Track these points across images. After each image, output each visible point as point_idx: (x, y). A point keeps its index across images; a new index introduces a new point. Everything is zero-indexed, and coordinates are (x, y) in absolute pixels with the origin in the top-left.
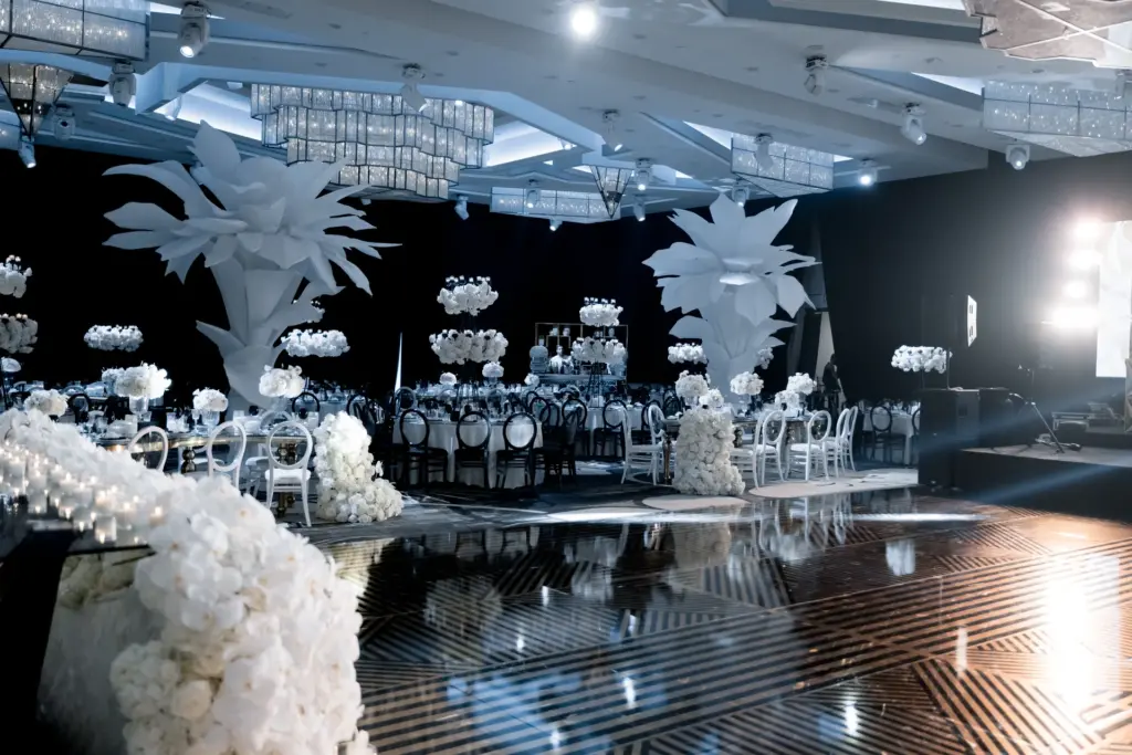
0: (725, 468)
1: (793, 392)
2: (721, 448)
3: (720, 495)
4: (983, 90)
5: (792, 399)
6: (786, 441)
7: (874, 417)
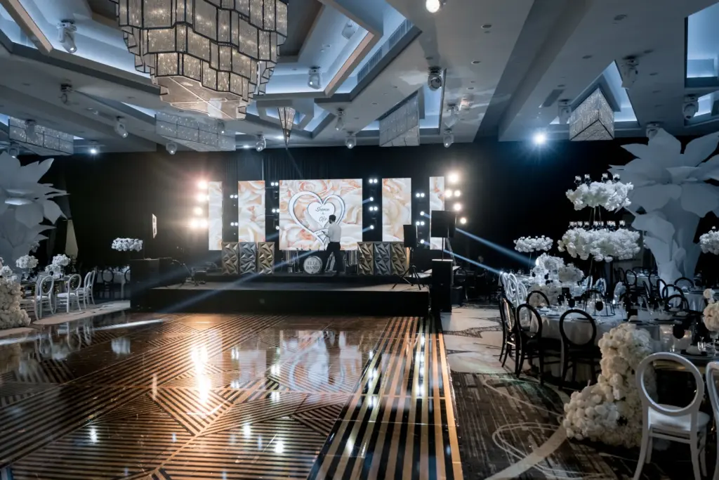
0: (17, 311)
1: (57, 265)
2: (13, 300)
3: (14, 327)
4: (155, 115)
5: (56, 269)
6: (54, 291)
7: (104, 275)
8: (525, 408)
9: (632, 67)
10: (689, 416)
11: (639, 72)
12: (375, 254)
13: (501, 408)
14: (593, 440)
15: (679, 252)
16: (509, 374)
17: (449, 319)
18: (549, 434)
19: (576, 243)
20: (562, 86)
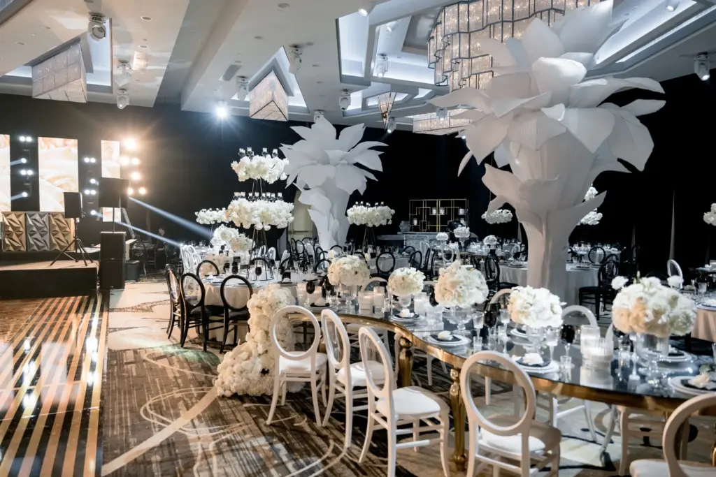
8: (183, 376)
9: (297, 56)
10: (309, 359)
11: (302, 61)
12: (27, 227)
13: (157, 380)
14: (240, 394)
15: (335, 223)
16: (174, 345)
17: (120, 295)
18: (201, 396)
19: (239, 212)
20: (239, 62)
